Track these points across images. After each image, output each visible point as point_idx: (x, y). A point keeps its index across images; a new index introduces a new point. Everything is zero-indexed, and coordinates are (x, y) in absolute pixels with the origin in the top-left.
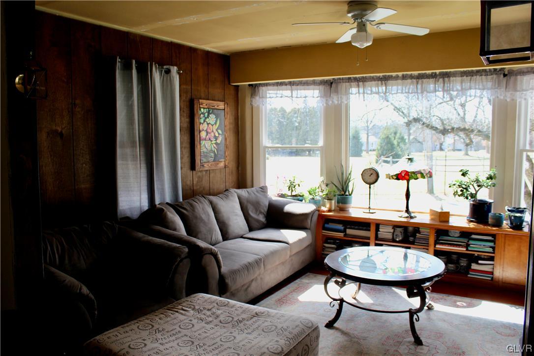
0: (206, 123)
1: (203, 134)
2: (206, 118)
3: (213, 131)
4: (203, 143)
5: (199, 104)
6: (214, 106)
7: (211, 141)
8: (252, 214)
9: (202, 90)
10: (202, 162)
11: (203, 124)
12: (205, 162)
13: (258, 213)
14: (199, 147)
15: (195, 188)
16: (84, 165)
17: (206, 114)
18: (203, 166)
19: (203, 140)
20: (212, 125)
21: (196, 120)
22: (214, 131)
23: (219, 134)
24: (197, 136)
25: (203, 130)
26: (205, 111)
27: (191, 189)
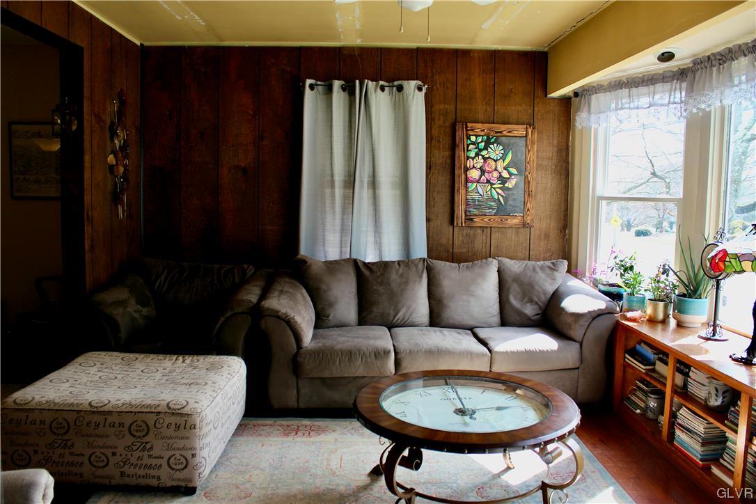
0: (480, 157)
1: (475, 174)
2: (481, 150)
3: (496, 170)
4: (472, 186)
5: (467, 130)
6: (501, 132)
7: (492, 184)
8: (514, 301)
9: (481, 109)
10: (468, 213)
11: (473, 159)
12: (475, 215)
13: (526, 299)
14: (463, 192)
15: (455, 250)
16: (271, 204)
17: (482, 145)
18: (472, 220)
19: (472, 182)
20: (496, 161)
21: (460, 153)
22: (500, 169)
23: (510, 174)
24: (460, 176)
25: (474, 167)
26: (480, 140)
27: (448, 251)
